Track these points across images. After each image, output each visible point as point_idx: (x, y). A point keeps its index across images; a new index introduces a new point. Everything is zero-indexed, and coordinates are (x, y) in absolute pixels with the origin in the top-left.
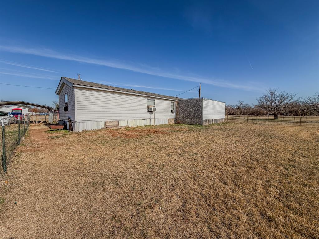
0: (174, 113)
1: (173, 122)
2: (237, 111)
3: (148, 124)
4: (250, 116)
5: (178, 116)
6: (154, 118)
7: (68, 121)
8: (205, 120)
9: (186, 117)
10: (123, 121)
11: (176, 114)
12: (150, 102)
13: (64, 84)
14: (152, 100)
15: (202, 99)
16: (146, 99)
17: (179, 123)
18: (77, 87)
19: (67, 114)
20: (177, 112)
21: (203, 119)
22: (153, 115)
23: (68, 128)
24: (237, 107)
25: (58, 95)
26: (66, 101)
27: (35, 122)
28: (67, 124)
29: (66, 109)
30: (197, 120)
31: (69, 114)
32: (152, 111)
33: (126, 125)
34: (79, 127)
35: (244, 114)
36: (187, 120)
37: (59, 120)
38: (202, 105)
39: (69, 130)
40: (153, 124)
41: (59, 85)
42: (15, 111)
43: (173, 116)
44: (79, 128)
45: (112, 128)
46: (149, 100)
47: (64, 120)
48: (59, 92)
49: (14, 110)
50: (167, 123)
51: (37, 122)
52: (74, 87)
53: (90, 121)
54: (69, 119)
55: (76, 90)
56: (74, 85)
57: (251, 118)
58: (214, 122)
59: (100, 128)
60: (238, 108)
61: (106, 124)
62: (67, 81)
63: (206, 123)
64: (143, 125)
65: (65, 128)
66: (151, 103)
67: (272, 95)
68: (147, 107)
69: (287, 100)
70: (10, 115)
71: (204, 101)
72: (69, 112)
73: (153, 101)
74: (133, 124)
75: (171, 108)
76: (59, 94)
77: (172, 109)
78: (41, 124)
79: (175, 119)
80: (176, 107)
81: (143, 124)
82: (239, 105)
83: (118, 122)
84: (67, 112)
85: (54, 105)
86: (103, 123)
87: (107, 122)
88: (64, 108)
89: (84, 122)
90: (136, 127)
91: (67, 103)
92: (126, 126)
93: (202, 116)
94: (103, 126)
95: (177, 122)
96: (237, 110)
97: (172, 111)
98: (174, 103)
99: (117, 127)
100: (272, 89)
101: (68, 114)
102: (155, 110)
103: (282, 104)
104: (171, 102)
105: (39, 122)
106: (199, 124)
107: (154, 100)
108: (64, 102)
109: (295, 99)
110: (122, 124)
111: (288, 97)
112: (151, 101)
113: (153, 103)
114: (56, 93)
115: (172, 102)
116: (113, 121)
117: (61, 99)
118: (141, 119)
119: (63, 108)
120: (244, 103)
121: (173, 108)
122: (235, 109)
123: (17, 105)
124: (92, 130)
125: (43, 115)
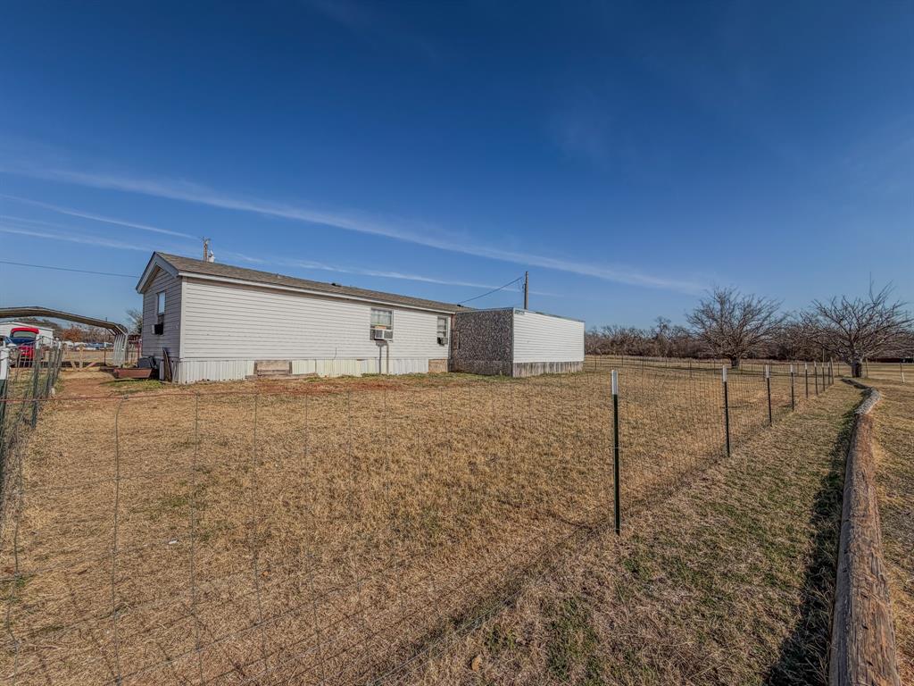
0: (447, 346)
1: (443, 368)
2: (651, 345)
3: (373, 369)
4: (686, 360)
5: (456, 352)
6: (388, 357)
7: (162, 358)
8: (519, 365)
9: (476, 357)
10: (305, 362)
11: (452, 349)
12: (379, 315)
13: (158, 269)
14: (385, 311)
15: (512, 311)
16: (368, 309)
17: (458, 371)
18: (188, 277)
19: (160, 342)
20: (455, 343)
21: (514, 362)
22: (384, 348)
23: (162, 375)
24: (654, 336)
25: (142, 295)
26: (162, 310)
27: (77, 364)
28: (158, 366)
29: (159, 330)
30: (500, 363)
31: (165, 342)
32: (383, 338)
33: (312, 371)
34: (189, 372)
35: (670, 355)
36: (477, 362)
37: (141, 357)
38: (512, 326)
39: (164, 380)
40: (384, 371)
41: (146, 271)
42: (17, 335)
43: (443, 352)
44: (188, 375)
45: (274, 378)
46: (376, 312)
47: (153, 357)
48: (146, 288)
49: (14, 331)
50: (425, 370)
51: (81, 364)
52: (182, 277)
53: (218, 359)
54: (166, 352)
55: (185, 285)
56: (180, 274)
57: (686, 365)
58: (548, 370)
59: (242, 377)
60: (657, 338)
61: (259, 368)
62: (167, 262)
63: (523, 372)
64: (358, 374)
65: (155, 375)
66: (383, 317)
67: (722, 303)
68: (369, 328)
69: (759, 317)
70: (7, 344)
71: (515, 315)
72: (165, 338)
73: (387, 314)
74: (328, 369)
75: (439, 332)
76: (144, 291)
77: (441, 336)
78: (92, 369)
79: (448, 360)
80: (452, 331)
81: (357, 370)
82: (657, 330)
83: (291, 364)
84: (161, 337)
85: (130, 319)
86: (251, 365)
87: (261, 362)
88: (156, 326)
89: (202, 360)
90: (339, 378)
91: (162, 316)
92: (310, 374)
93: (511, 352)
94: (251, 372)
95: (453, 367)
96: (653, 343)
97: (440, 341)
98: (445, 320)
99: (287, 375)
100: (722, 290)
101: (163, 342)
102: (390, 335)
103: (749, 328)
104: (439, 318)
105: (85, 364)
106: (505, 374)
107: (390, 312)
108: (156, 313)
109: (777, 315)
110: (301, 368)
111: (760, 310)
112: (381, 313)
113: (387, 319)
114: (137, 289)
115: (441, 316)
116: (276, 361)
117: (149, 306)
118: (352, 358)
119: (153, 327)
120: (671, 325)
121: (445, 333)
122: (649, 341)
123: (17, 318)
124: (221, 380)
125: (97, 348)
